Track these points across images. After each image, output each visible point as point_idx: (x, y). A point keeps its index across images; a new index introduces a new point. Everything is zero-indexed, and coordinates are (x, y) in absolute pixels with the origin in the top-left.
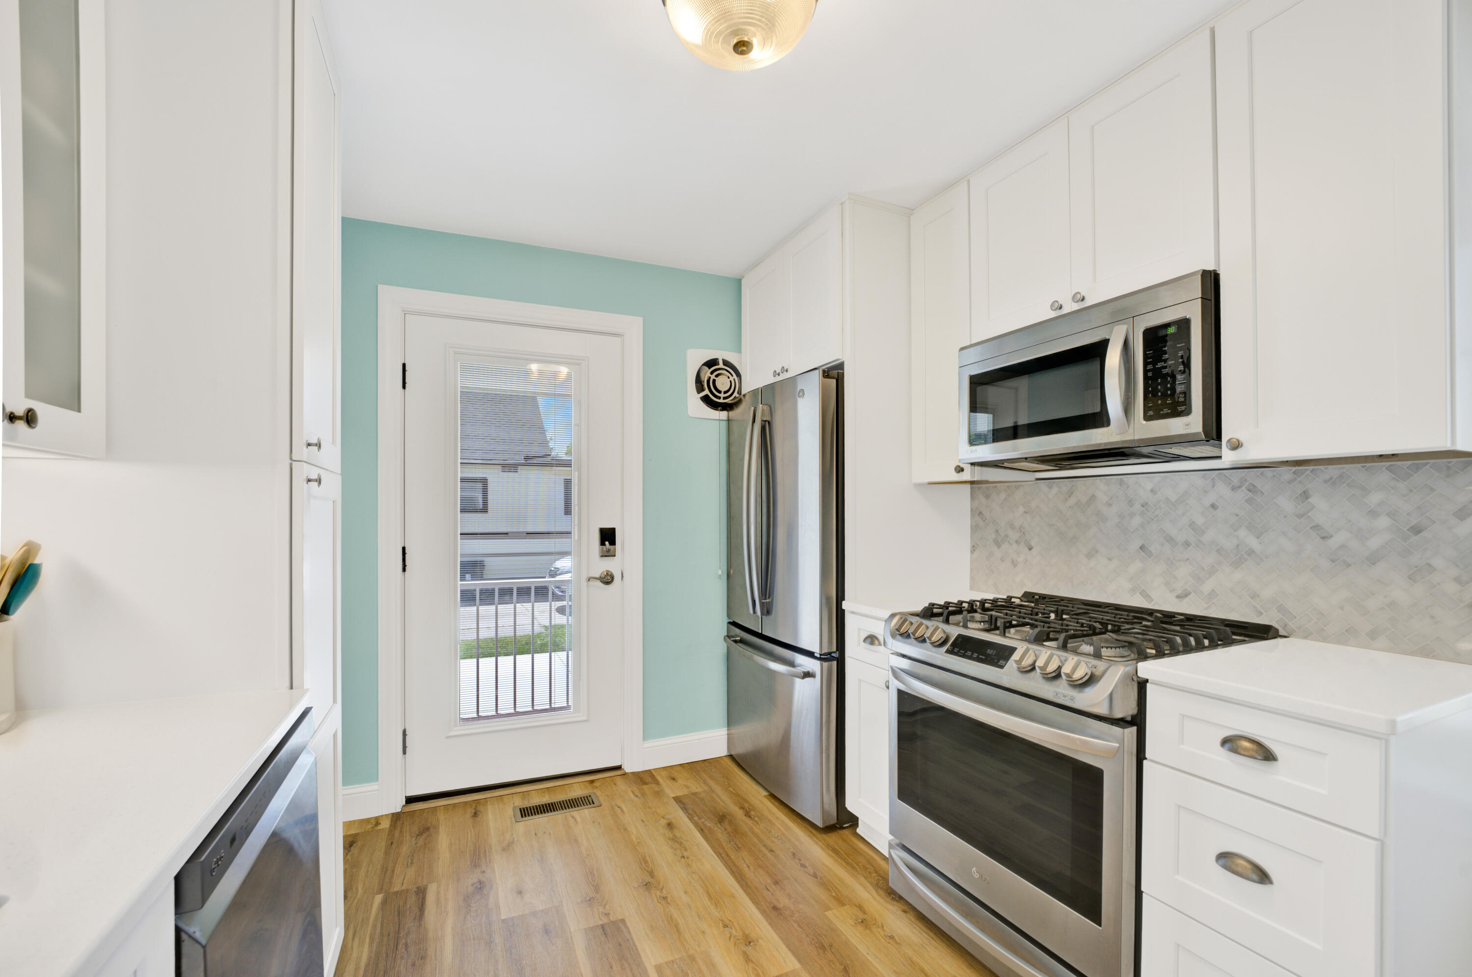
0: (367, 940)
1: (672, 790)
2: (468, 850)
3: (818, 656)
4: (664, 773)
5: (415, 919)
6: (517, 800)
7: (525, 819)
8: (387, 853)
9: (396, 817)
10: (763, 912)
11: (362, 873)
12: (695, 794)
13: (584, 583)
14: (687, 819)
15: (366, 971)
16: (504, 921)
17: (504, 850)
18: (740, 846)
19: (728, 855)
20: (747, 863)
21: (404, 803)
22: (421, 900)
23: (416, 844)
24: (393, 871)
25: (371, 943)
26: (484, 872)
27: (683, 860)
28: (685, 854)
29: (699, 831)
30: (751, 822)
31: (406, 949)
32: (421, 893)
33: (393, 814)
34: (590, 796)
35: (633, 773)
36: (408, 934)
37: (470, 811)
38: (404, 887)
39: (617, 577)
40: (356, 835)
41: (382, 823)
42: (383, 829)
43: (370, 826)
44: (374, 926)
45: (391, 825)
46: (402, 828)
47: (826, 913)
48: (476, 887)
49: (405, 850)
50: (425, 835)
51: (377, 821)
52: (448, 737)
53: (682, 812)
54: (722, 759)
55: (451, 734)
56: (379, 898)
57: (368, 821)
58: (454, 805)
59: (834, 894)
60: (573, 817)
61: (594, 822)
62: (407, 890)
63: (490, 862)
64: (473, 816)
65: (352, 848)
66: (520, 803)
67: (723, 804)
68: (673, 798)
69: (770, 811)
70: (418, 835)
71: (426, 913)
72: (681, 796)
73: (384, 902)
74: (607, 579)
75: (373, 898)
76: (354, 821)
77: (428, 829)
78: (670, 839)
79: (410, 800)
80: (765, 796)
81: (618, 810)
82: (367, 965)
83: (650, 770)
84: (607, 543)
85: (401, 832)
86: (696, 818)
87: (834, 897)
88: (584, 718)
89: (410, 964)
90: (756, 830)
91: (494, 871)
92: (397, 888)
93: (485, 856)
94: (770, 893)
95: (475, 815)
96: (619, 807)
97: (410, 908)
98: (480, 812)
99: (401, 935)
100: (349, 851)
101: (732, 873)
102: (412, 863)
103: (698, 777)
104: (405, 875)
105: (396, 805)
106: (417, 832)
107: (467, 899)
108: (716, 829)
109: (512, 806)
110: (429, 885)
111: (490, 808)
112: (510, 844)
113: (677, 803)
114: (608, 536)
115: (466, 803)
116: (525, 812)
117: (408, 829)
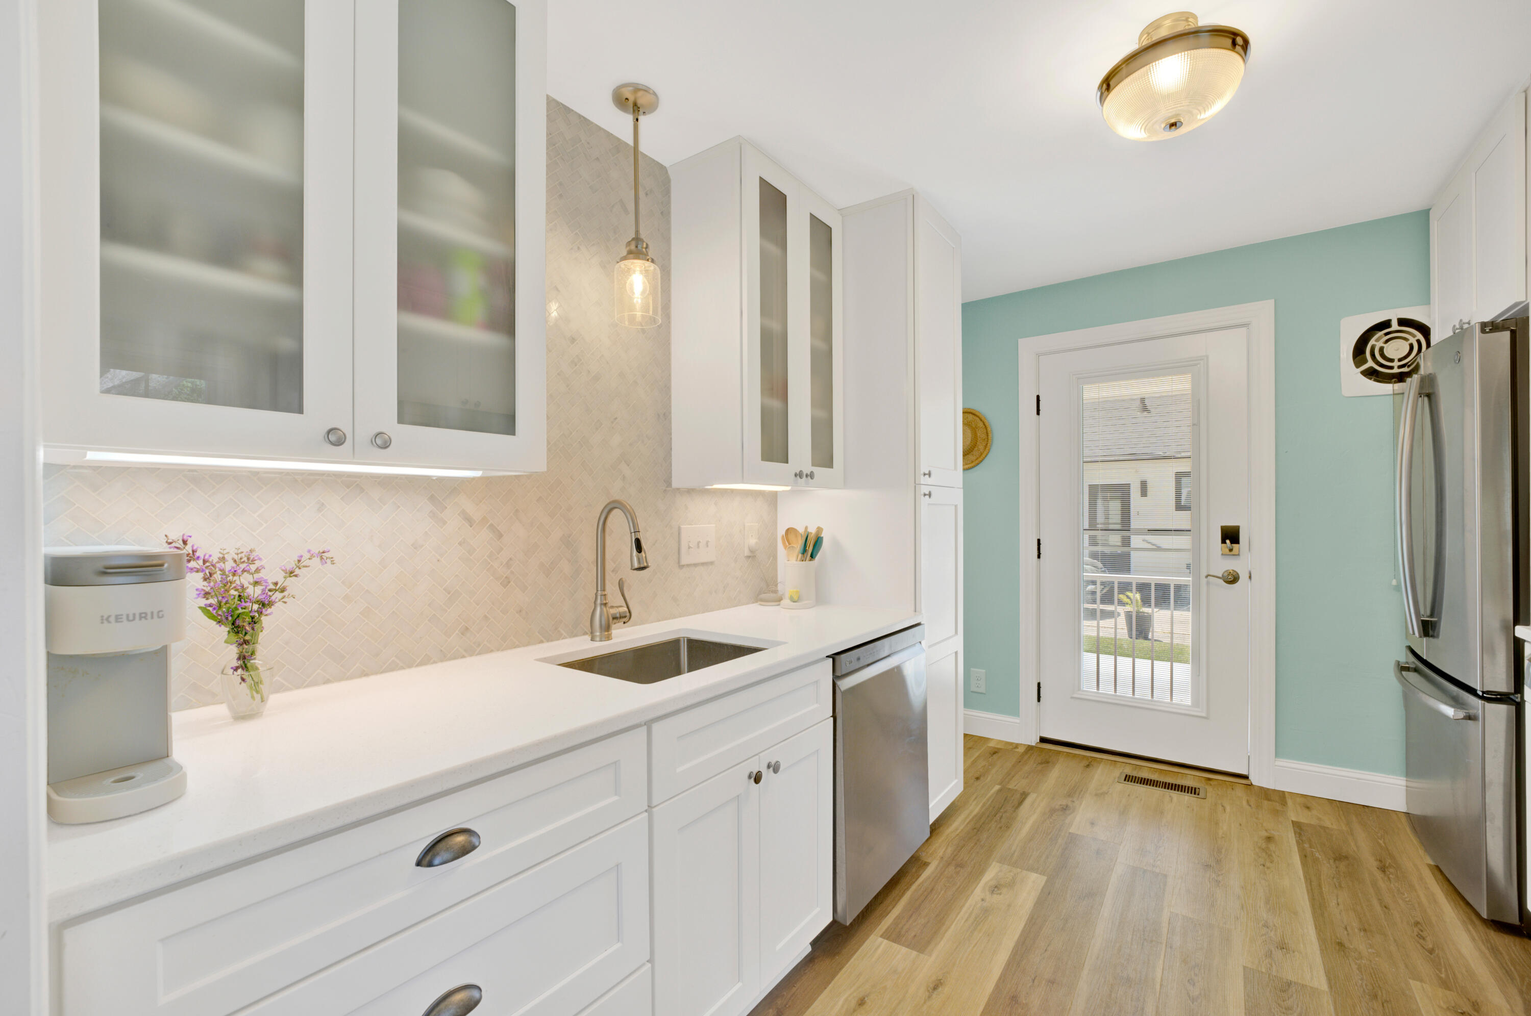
0: (981, 804)
1: (1294, 814)
2: (1069, 785)
3: (1481, 694)
4: (1299, 800)
5: (1013, 807)
6: (1129, 767)
7: (1126, 782)
8: (1014, 766)
9: (1030, 748)
10: (1322, 940)
11: (994, 771)
12: (1324, 828)
13: (1204, 581)
14: (1294, 842)
15: (973, 818)
16: (1070, 833)
17: (1096, 795)
18: (1343, 886)
19: (1320, 886)
20: (1339, 900)
21: (1038, 741)
22: (1022, 799)
23: (1035, 768)
24: (1013, 777)
25: (982, 807)
26: (1073, 802)
27: (1261, 867)
28: (1268, 864)
29: (1300, 856)
30: (1382, 875)
31: (1000, 818)
32: (1024, 796)
33: (1029, 746)
34: (1199, 789)
35: (1261, 788)
36: (1005, 812)
37: (1085, 763)
38: (1015, 788)
39: (1243, 577)
40: (1001, 749)
41: (1020, 748)
42: (1018, 752)
43: (1011, 747)
44: (988, 800)
45: (1024, 752)
46: (1031, 755)
47: (1411, 981)
48: (1063, 808)
49: (1027, 768)
50: (1044, 765)
51: (1017, 746)
52: (1072, 698)
53: (1293, 835)
54: (1397, 814)
55: (1075, 696)
56: (997, 787)
57: (1012, 744)
58: (1075, 755)
59: (1443, 976)
60: (1170, 797)
61: (1188, 807)
62: (1016, 790)
63: (1081, 798)
64: (1085, 766)
65: (994, 755)
66: (1128, 771)
67: (1355, 849)
68: (1292, 821)
69: (1421, 878)
70: (1039, 763)
71: (1022, 807)
72: (1303, 823)
73: (1000, 791)
74: (1232, 579)
75: (994, 786)
76: (1003, 741)
77: (1048, 762)
78: (1260, 848)
79: (1043, 740)
80: (1429, 865)
81: (1220, 808)
82: (975, 816)
83: (1283, 792)
84: (1228, 541)
85: (1029, 757)
86: (1306, 846)
87: (1441, 978)
88: (1204, 714)
89: (999, 826)
90: (1382, 884)
91: (1081, 804)
92: (1011, 786)
93: (1080, 793)
94: (1346, 932)
95: (1088, 766)
96: (1223, 806)
97: (1014, 800)
98: (1093, 765)
99: (1001, 810)
100: (992, 756)
101: (1312, 900)
102: (1027, 777)
103: (1343, 818)
104: (1019, 782)
105: (1033, 740)
106: (1040, 762)
107: (1053, 811)
108: (1325, 862)
109: (1121, 771)
110: (1032, 793)
111: (1102, 766)
112: (1104, 794)
113: (1293, 827)
114: (1231, 536)
115: (1084, 757)
116: (1128, 778)
117: (1035, 757)
